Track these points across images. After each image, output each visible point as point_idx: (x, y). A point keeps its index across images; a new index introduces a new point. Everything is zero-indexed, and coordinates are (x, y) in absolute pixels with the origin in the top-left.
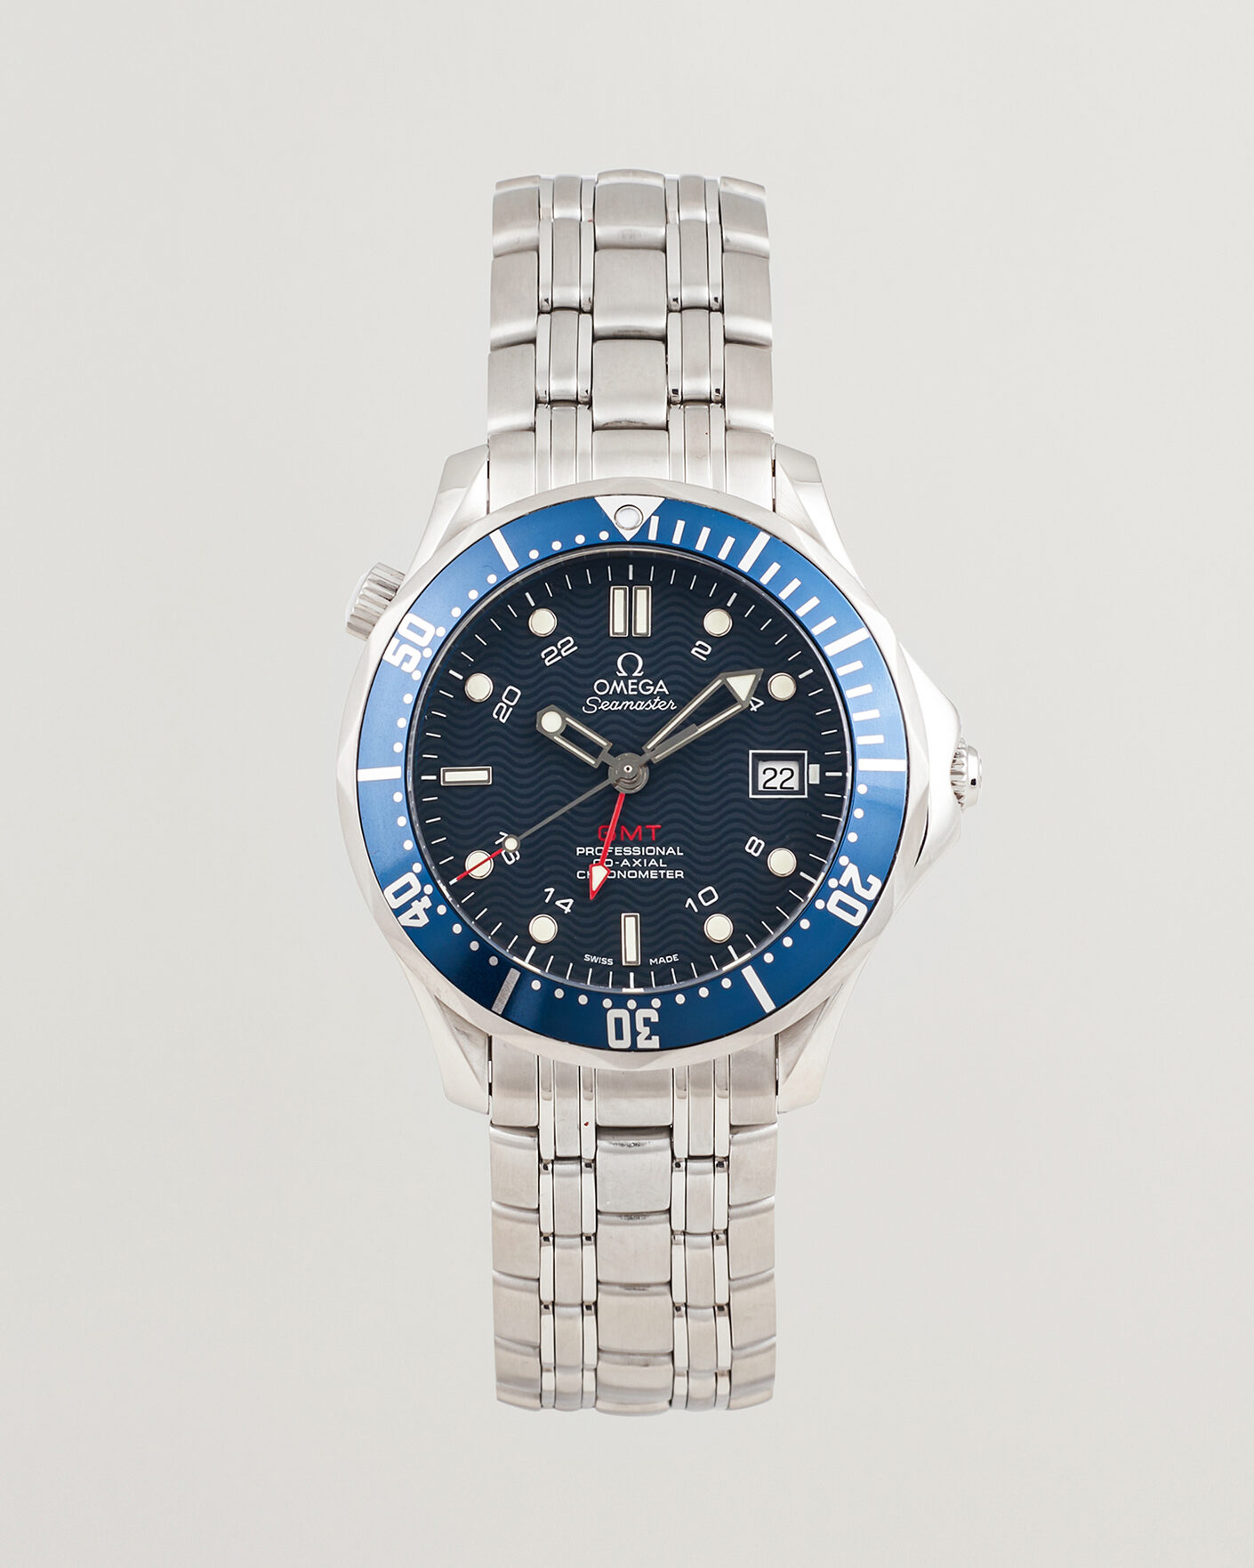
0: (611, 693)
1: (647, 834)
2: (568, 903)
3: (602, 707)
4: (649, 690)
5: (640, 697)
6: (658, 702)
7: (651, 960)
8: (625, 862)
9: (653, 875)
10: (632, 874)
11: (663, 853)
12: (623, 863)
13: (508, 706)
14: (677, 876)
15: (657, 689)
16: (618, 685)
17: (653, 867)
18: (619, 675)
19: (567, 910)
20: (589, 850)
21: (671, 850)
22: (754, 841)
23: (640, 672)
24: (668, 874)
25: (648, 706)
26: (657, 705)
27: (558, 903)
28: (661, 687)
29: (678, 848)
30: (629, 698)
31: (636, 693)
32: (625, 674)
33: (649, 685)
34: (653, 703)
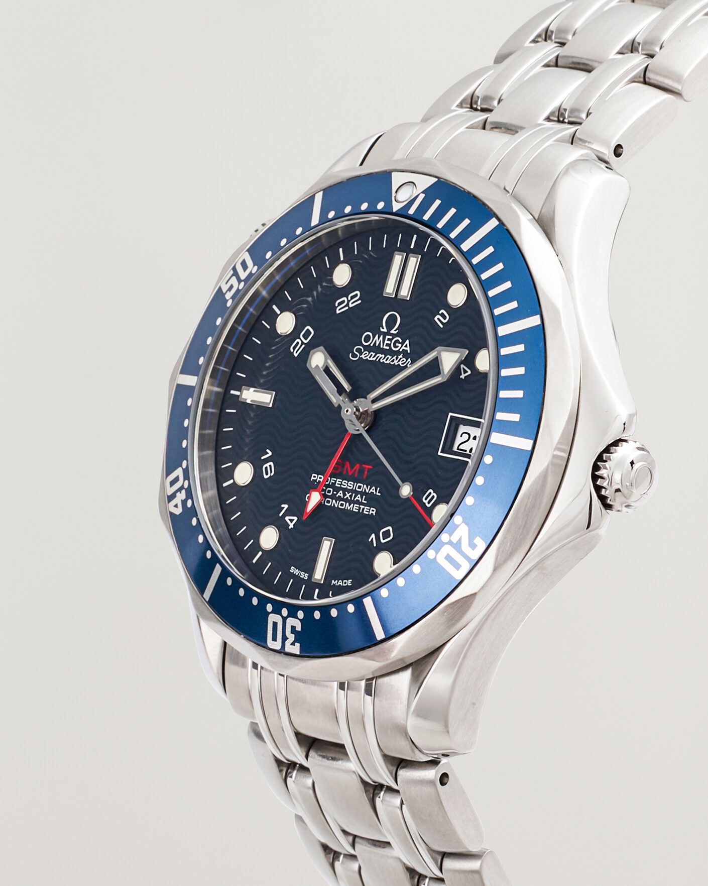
0: (372, 345)
1: (361, 472)
2: (293, 520)
3: (363, 356)
4: (398, 346)
5: (390, 352)
6: (401, 359)
7: (333, 581)
8: (340, 494)
9: (355, 508)
10: (342, 505)
11: (367, 491)
12: (339, 494)
13: (303, 343)
14: (371, 512)
15: (403, 348)
16: (379, 339)
17: (357, 502)
18: (382, 330)
19: (291, 526)
20: (320, 478)
21: (373, 490)
22: (430, 493)
23: (395, 330)
24: (365, 510)
25: (393, 361)
26: (399, 361)
27: (287, 518)
28: (406, 346)
29: (378, 489)
30: (383, 351)
31: (388, 348)
32: (385, 330)
33: (399, 343)
34: (397, 358)
